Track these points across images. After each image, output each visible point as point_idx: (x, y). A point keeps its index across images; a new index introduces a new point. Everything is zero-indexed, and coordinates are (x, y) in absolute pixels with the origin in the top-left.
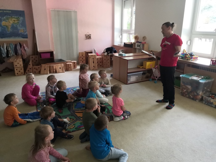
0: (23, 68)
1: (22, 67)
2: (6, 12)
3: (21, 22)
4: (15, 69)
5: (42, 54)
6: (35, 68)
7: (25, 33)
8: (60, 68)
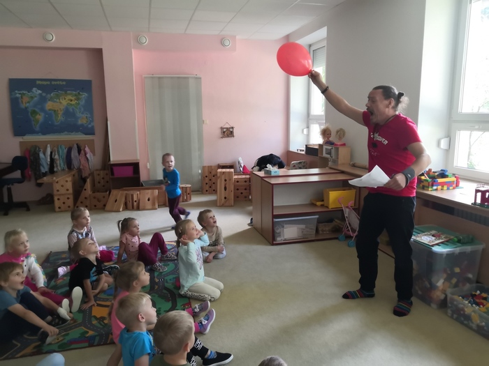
0: (71, 197)
1: (69, 194)
2: (56, 83)
3: (83, 102)
4: (56, 198)
5: (115, 168)
6: (95, 198)
7: (90, 124)
8: (149, 200)
